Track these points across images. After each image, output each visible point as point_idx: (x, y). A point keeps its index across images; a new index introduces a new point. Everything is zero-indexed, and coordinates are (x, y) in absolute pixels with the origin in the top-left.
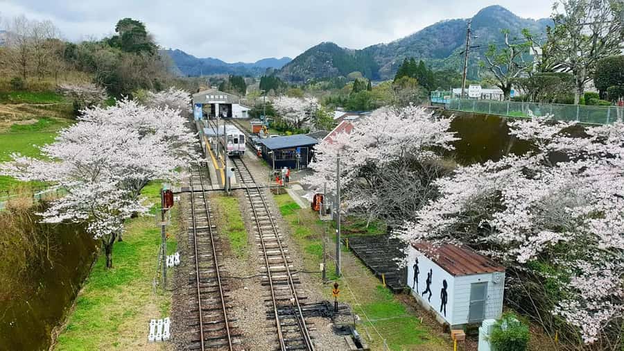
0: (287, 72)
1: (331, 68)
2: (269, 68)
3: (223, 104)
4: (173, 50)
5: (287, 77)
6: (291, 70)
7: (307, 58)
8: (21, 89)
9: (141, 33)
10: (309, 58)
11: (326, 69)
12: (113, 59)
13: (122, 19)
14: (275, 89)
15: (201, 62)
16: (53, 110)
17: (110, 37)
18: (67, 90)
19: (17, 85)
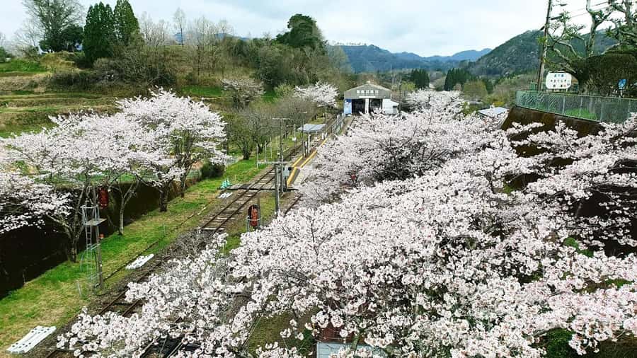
0: (483, 64)
1: (536, 60)
2: (464, 61)
3: (374, 99)
4: (368, 45)
5: (482, 70)
6: (488, 62)
7: (507, 49)
8: (194, 84)
9: (308, 29)
10: (510, 48)
11: (529, 60)
12: (277, 55)
13: (294, 15)
14: (462, 84)
15: (394, 57)
16: (217, 103)
17: (283, 34)
18: (227, 85)
19: (191, 80)
